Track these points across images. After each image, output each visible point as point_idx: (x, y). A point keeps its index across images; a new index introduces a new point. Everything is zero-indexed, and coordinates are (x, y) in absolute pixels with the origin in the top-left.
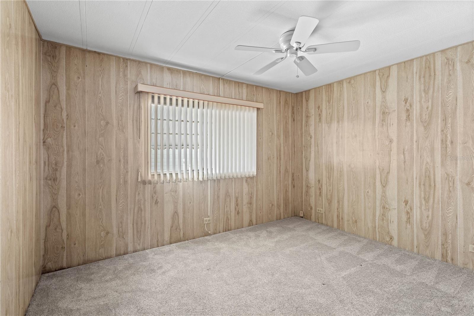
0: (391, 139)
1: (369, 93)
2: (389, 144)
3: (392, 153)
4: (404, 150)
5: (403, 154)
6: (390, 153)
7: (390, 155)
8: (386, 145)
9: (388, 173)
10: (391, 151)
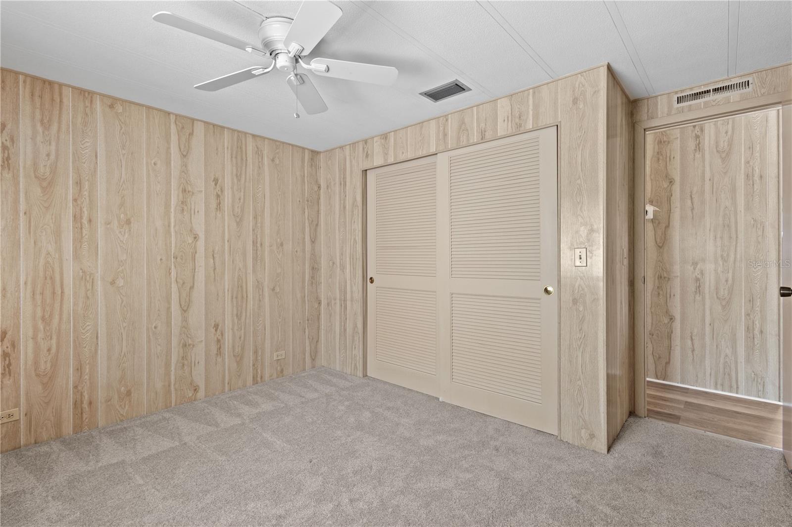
0: (195, 235)
1: (158, 147)
2: (193, 242)
3: (197, 256)
4: (213, 251)
5: (212, 258)
6: (195, 256)
7: (195, 259)
8: (189, 243)
9: (192, 288)
10: (196, 253)
